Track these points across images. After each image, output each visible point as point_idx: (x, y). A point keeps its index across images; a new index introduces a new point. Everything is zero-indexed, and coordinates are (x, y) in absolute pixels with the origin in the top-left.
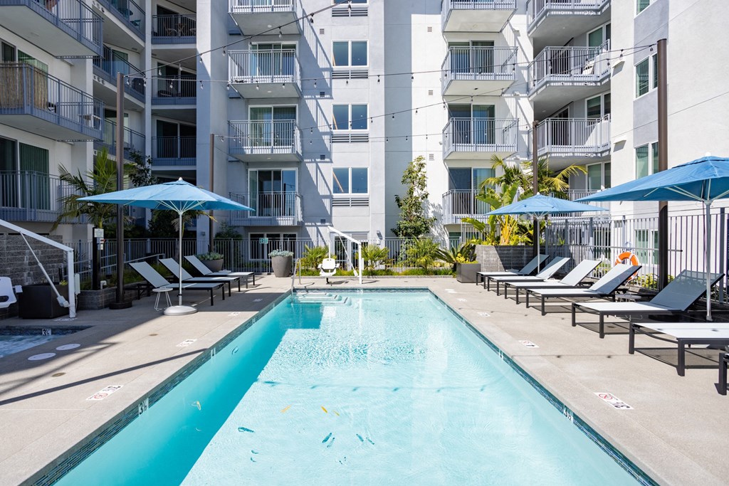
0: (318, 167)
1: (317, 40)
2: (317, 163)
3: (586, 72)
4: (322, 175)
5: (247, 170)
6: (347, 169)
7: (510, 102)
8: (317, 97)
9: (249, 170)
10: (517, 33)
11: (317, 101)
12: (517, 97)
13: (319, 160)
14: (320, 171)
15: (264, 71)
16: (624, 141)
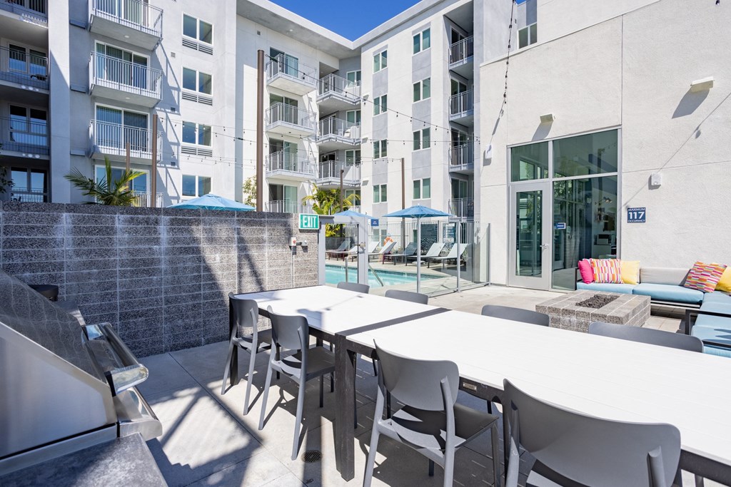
0: (167, 172)
1: (167, 61)
2: (167, 168)
3: (346, 135)
4: (171, 179)
5: (94, 167)
6: (194, 177)
7: (306, 143)
8: (167, 110)
9: (96, 166)
10: (310, 99)
11: (167, 115)
12: (310, 141)
13: (170, 166)
14: (170, 176)
15: (112, 77)
16: (368, 181)
